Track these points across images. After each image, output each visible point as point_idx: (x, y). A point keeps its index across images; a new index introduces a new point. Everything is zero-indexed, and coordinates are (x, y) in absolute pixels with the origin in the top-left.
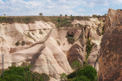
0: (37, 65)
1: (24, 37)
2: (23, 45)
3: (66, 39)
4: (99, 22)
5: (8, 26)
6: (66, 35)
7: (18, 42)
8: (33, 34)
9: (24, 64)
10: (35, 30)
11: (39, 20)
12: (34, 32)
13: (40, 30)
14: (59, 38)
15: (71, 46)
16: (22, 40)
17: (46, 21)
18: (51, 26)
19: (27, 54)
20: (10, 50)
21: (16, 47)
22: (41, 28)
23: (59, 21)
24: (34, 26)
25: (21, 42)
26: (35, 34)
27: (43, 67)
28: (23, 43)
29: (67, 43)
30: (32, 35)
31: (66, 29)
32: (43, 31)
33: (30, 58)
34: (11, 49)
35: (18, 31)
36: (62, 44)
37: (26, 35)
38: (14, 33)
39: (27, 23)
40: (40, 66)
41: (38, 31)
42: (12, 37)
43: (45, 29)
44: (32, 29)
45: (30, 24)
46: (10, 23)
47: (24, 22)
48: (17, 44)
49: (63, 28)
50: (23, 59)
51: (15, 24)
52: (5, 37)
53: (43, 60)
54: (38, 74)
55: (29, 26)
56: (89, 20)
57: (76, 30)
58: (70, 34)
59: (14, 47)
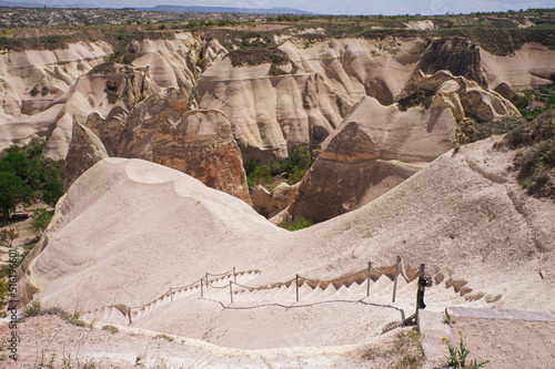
0: (51, 146)
1: (45, 79)
2: (44, 94)
3: (105, 95)
4: (192, 41)
5: (14, 56)
6: (104, 87)
7: (34, 88)
8: (65, 70)
9: (34, 141)
10: (68, 62)
11: (75, 41)
12: (67, 67)
13: (79, 61)
14: (93, 93)
15: (112, 106)
16: (42, 84)
17: (94, 41)
18: (105, 50)
19: (39, 124)
20: (21, 104)
21: (32, 99)
22: (81, 58)
23: (119, 38)
24: (65, 55)
25: (40, 88)
26: (70, 71)
27: (60, 150)
28: (45, 91)
29: (105, 102)
30: (63, 73)
31: (104, 78)
32: (83, 62)
33: (45, 129)
34: (23, 101)
35: (32, 66)
36: (97, 105)
37: (50, 73)
38: (27, 71)
39: (50, 49)
40: (55, 148)
41: (75, 65)
42: (23, 77)
43: (88, 60)
44: (62, 60)
45: (58, 51)
46: (16, 50)
47: (46, 48)
48: (34, 93)
49: (99, 74)
50: (32, 131)
51: (26, 52)
52: (8, 79)
53: (59, 138)
54: (52, 161)
55: (56, 56)
56: (174, 38)
57: (120, 79)
58: (113, 85)
59: (28, 98)
